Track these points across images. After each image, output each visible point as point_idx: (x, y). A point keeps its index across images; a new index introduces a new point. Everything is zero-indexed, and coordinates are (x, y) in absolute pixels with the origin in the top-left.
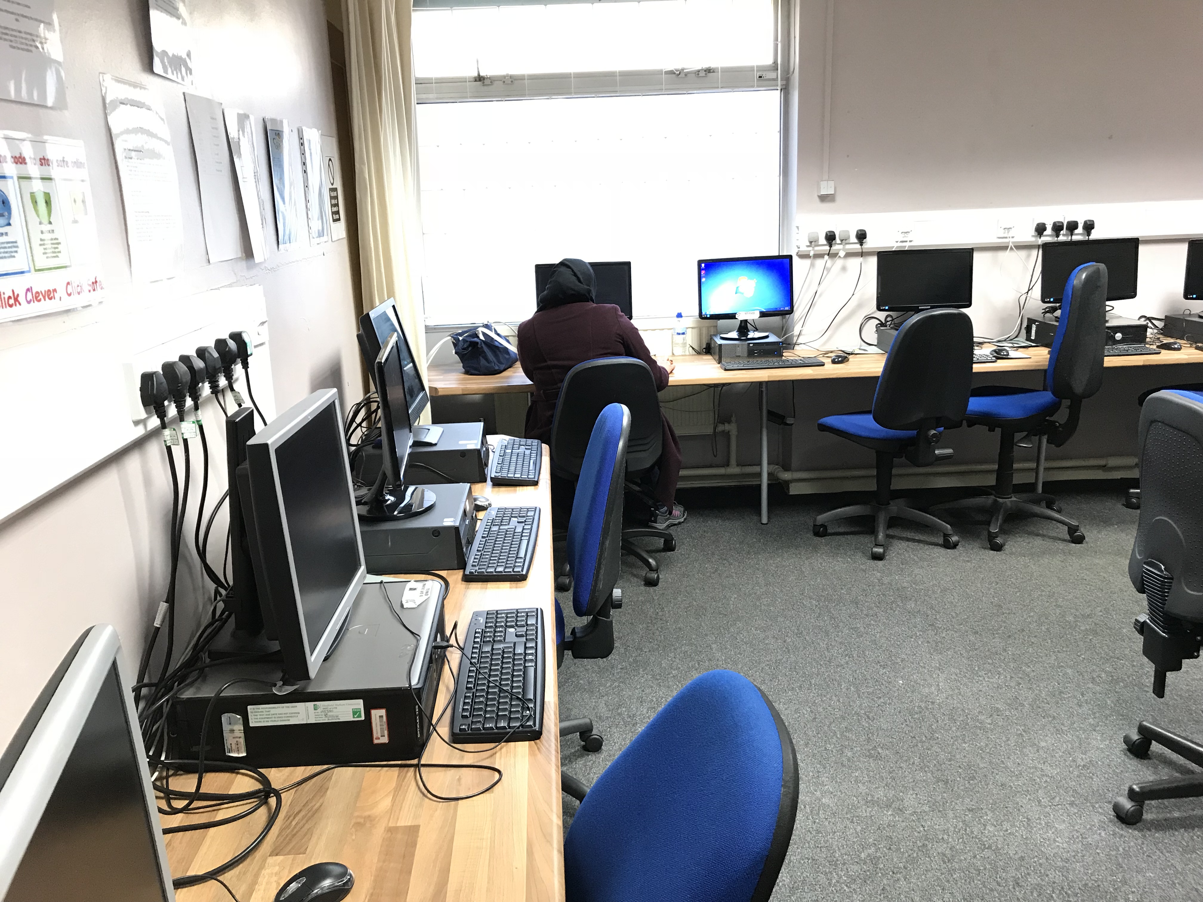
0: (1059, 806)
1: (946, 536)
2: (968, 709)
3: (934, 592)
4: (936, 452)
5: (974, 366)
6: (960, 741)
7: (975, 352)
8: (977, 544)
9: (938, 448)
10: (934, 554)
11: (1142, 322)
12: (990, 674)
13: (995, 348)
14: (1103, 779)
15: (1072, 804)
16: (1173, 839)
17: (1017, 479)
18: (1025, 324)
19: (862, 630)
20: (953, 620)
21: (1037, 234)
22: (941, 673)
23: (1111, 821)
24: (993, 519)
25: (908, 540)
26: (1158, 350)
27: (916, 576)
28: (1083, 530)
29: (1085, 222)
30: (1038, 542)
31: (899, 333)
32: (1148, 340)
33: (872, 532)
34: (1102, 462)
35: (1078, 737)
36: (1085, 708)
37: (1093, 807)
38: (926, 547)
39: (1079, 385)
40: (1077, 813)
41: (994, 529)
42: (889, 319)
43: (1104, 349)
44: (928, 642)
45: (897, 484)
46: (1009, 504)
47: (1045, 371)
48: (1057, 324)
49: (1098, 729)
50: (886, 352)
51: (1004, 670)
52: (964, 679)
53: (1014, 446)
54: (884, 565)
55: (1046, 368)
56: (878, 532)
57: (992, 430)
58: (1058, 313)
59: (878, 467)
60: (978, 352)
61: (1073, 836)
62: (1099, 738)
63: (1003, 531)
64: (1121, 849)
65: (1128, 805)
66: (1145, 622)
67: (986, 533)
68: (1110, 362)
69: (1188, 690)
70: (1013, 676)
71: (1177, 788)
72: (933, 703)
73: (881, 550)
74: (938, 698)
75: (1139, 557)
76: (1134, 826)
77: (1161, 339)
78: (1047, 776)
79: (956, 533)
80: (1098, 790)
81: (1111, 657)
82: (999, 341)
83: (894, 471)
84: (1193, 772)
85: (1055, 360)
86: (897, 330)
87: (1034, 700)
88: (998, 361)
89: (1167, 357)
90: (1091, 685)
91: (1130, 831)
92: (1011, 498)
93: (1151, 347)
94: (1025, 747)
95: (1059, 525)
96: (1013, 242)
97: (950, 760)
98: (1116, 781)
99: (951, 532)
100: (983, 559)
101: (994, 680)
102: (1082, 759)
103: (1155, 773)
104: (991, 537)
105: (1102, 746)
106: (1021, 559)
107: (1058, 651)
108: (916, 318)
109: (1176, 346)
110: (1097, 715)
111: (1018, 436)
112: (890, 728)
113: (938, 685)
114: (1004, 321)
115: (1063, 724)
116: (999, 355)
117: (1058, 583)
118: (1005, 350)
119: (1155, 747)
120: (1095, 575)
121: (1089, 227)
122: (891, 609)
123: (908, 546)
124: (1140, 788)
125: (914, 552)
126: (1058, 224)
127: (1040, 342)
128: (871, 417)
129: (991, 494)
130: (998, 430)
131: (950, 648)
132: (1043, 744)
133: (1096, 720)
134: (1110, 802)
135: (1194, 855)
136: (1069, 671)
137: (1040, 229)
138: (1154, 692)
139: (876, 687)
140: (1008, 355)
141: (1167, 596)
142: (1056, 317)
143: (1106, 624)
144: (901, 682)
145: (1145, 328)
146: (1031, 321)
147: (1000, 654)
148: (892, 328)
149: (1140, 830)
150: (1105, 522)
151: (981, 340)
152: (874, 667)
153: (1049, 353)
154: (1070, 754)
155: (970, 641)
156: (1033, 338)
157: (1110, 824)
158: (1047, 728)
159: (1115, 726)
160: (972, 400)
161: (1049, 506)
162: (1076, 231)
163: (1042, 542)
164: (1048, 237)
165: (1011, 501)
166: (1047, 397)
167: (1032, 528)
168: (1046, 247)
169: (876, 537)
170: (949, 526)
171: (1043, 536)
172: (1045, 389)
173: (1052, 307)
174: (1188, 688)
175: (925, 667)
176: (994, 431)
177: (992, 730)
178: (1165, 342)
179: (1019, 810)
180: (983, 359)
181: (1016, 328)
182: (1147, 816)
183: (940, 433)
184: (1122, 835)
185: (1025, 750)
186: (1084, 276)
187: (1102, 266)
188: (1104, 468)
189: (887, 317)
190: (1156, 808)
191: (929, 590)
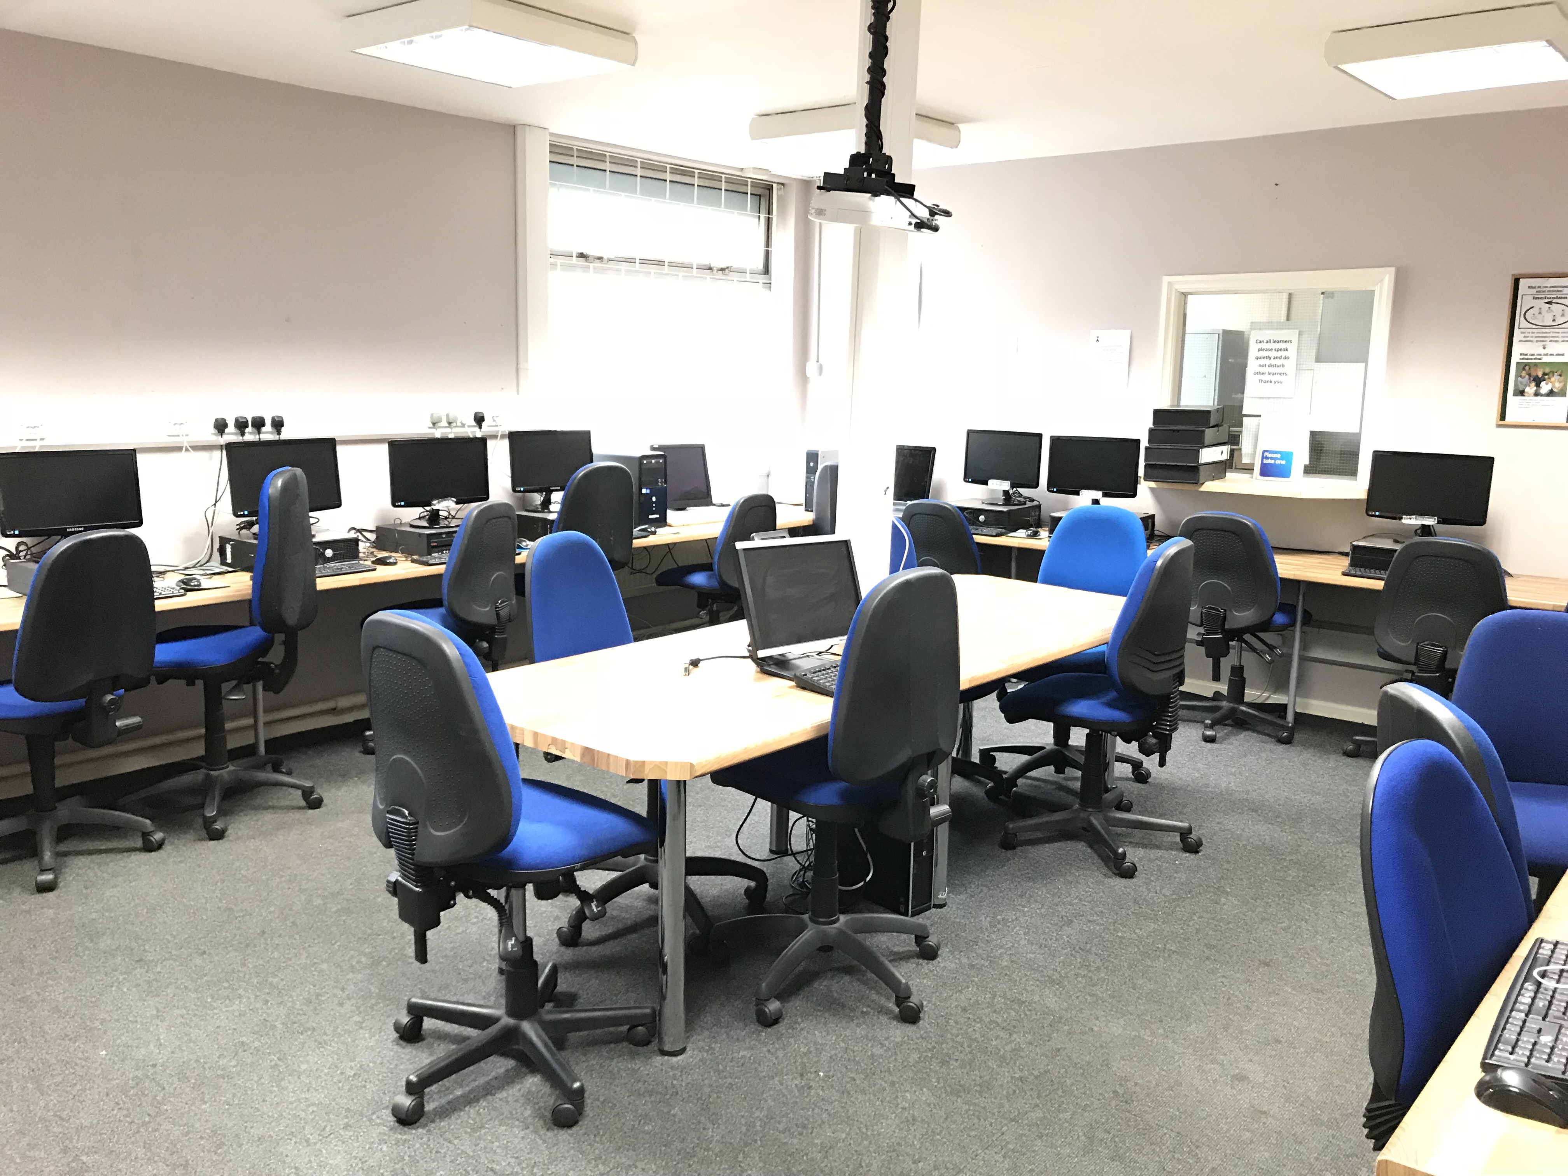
0: (332, 1136)
1: (145, 835)
2: (205, 1056)
3: (137, 915)
4: (118, 724)
5: (157, 603)
6: (197, 1103)
7: (155, 584)
8: (191, 836)
9: (120, 718)
10: (132, 863)
11: (353, 535)
12: (227, 1002)
13: (183, 577)
14: (377, 1082)
15: (346, 1127)
16: (459, 1121)
17: (233, 742)
18: (217, 545)
19: (35, 997)
20: (170, 945)
21: (216, 431)
22: (162, 1021)
23: (391, 1130)
24: (208, 800)
25: (90, 853)
26: (373, 566)
27: (108, 901)
28: (319, 792)
29: (273, 419)
30: (268, 818)
31: (40, 567)
32: (361, 555)
33: (34, 853)
34: (330, 705)
35: (343, 1043)
36: (348, 1006)
37: (370, 1120)
38: (119, 856)
39: (292, 615)
40: (353, 1135)
41: (210, 813)
42: (22, 548)
43: (314, 569)
44: (138, 985)
45: (62, 779)
46: (226, 776)
47: (250, 601)
48: (255, 542)
49: (364, 1025)
50: (24, 595)
51: (246, 990)
52: (194, 1019)
53: (223, 701)
54: (58, 897)
55: (249, 597)
56: (42, 851)
57: (191, 683)
58: (256, 529)
59: (32, 760)
60: (159, 584)
61: (351, 1165)
62: (367, 1035)
63: (223, 812)
64: (406, 1158)
65: (406, 1101)
66: (397, 880)
67: (200, 821)
68: (323, 584)
69: (453, 948)
70: (258, 994)
71: (457, 1061)
72: (154, 1066)
73: (49, 877)
74: (160, 1056)
75: (381, 807)
76: (418, 1124)
77: (375, 553)
78: (313, 1104)
79: (160, 828)
80: (373, 1098)
81: (369, 935)
82: (186, 568)
83: (58, 761)
84: (468, 1038)
85: (259, 586)
86: (37, 562)
87: (288, 1015)
88: (188, 593)
89: (384, 574)
90: (351, 976)
91: (414, 1131)
92: (227, 767)
93: (366, 563)
94: (283, 1079)
95: (292, 790)
96: (188, 442)
97: (188, 1133)
98: (391, 1079)
99: (151, 829)
100: (201, 854)
101: (235, 1007)
102: (351, 1068)
103: (431, 1054)
104: (208, 824)
105: (371, 1044)
106: (251, 844)
107: (309, 946)
108: (64, 545)
109: (391, 560)
110: (362, 1009)
111: (226, 687)
112: (95, 1121)
113: (159, 1039)
114: (189, 542)
115: (325, 1034)
116: (188, 585)
117: (299, 862)
118: (195, 579)
119: (428, 1023)
120: (339, 842)
121: (278, 424)
122: (76, 955)
123: (92, 862)
124: (417, 1076)
125: (102, 868)
126: (241, 420)
127: (239, 565)
128: (11, 688)
129: (202, 767)
130: (200, 683)
131: (170, 984)
132: (304, 1067)
133: (362, 1015)
134: (387, 1107)
135: (483, 1131)
136: (324, 966)
137: (221, 426)
138: (417, 959)
139: (67, 1072)
140: (199, 585)
141: (415, 845)
142: (254, 534)
143: (358, 898)
144: (104, 1052)
145: (356, 541)
146: (224, 541)
147: (239, 971)
148: (29, 560)
149: (424, 1126)
150: (343, 776)
151: (162, 569)
152: (60, 1045)
153: (252, 578)
154: (336, 1067)
155: (196, 966)
156: (229, 561)
157: (391, 1133)
158: (306, 1045)
159: (382, 1015)
160: (158, 647)
161: (276, 769)
162: (264, 429)
163: (272, 816)
164: (231, 436)
165: (227, 772)
166: (255, 633)
167: (259, 801)
168: (230, 448)
169: (42, 858)
170: (148, 821)
171: (273, 808)
172: (252, 624)
173: (247, 522)
174: (452, 945)
175: (136, 1022)
176: (194, 684)
177: (239, 1074)
178: (380, 556)
179: (284, 1162)
180: (168, 593)
181: (206, 551)
182: (429, 1107)
183: (121, 697)
184: (405, 1141)
185: (283, 1083)
186: (279, 483)
187: (298, 471)
188: (333, 711)
189: (19, 544)
190: (438, 1093)
191: (129, 914)
